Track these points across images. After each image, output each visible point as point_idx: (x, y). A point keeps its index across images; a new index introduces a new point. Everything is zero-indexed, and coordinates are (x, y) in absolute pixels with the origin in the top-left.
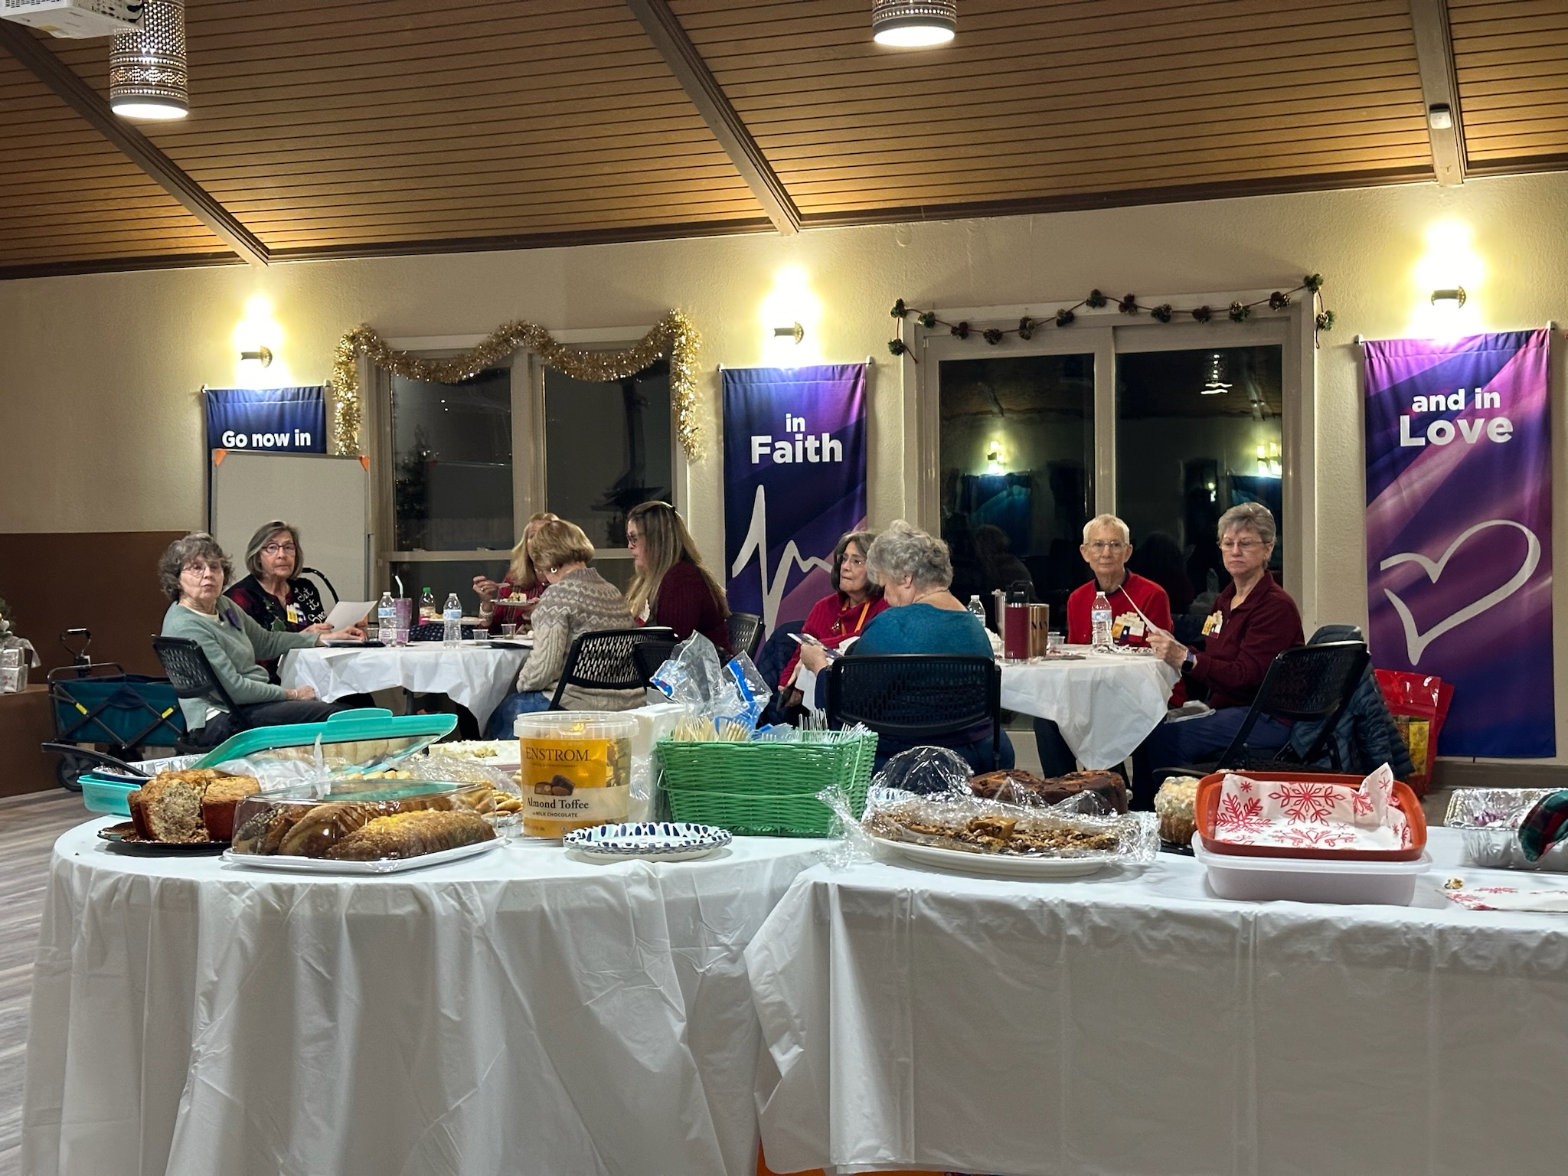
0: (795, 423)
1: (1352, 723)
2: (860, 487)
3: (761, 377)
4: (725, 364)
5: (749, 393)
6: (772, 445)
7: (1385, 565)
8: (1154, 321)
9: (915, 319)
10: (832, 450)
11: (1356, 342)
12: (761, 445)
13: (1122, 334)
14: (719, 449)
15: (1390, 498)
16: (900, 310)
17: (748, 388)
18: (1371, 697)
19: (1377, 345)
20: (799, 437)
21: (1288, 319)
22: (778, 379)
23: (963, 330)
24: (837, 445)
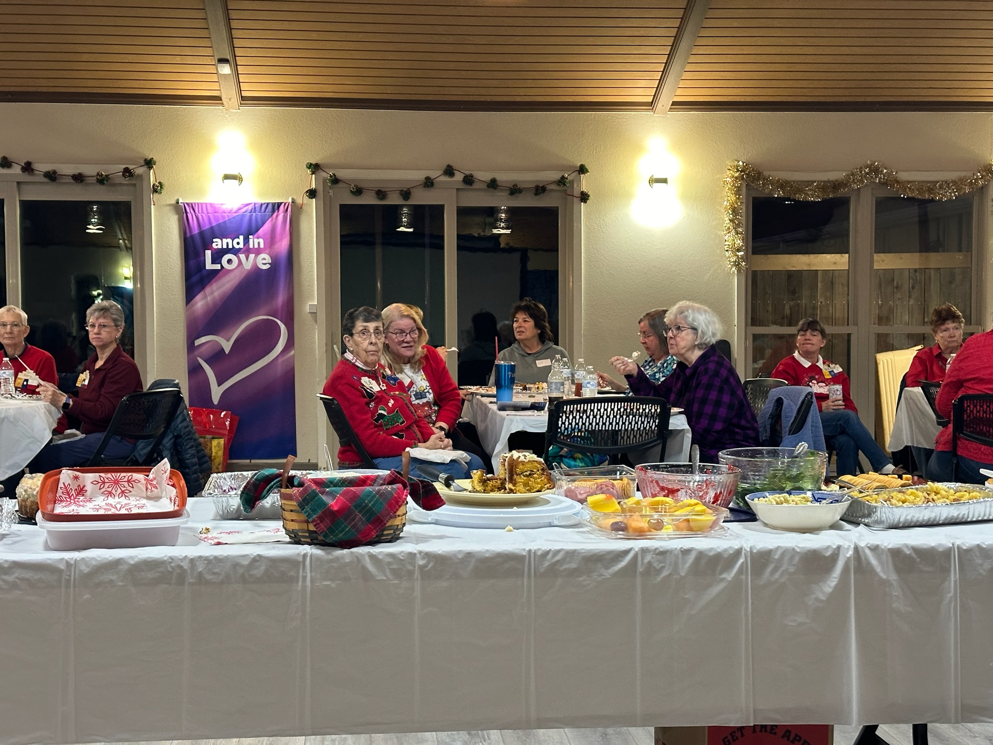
1: (173, 440)
7: (197, 342)
8: (46, 180)
11: (178, 203)
13: (23, 187)
15: (200, 301)
18: (185, 424)
19: (190, 205)
21: (135, 185)
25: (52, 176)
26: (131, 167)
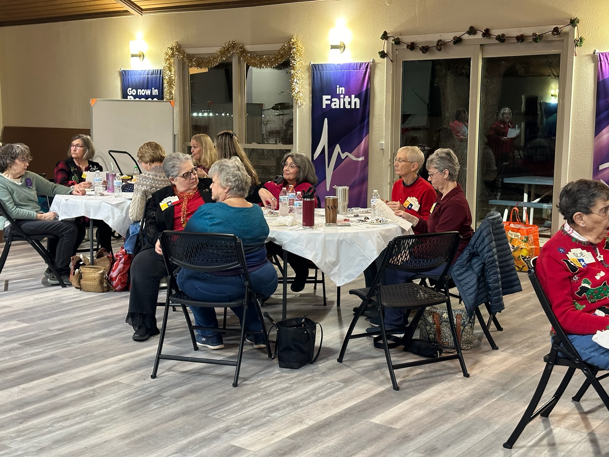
0: (341, 90)
2: (366, 121)
3: (327, 68)
4: (313, 62)
5: (322, 75)
6: (331, 100)
7: (601, 167)
8: (497, 42)
9: (391, 40)
10: (355, 102)
11: (594, 53)
12: (327, 100)
13: (486, 48)
14: (310, 101)
15: (606, 133)
16: (385, 36)
17: (322, 73)
19: (604, 54)
20: (342, 96)
21: (563, 40)
22: (334, 69)
23: (412, 46)
24: (357, 100)
25: (502, 39)
26: (559, 26)
